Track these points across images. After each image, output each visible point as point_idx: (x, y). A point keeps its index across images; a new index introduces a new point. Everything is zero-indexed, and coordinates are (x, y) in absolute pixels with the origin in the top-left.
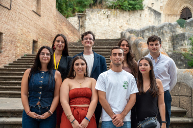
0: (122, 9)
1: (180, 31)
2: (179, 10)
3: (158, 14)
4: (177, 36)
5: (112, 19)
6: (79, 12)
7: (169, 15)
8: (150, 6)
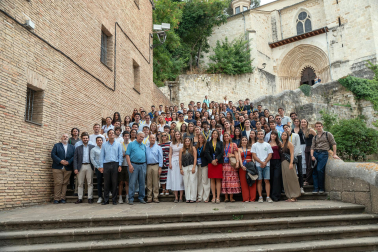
0: (226, 73)
1: (304, 101)
2: (298, 71)
3: (271, 77)
4: (301, 108)
5: (213, 86)
6: (169, 79)
7: (286, 78)
8: (261, 67)
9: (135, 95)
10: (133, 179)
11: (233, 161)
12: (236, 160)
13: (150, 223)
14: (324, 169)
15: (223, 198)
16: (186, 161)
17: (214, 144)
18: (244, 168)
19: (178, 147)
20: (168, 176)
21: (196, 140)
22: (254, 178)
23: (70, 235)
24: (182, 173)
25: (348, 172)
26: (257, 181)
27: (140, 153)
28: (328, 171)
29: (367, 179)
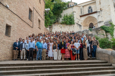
0: (67, 24)
1: (90, 33)
2: (88, 24)
3: (80, 26)
4: (89, 35)
5: (63, 28)
6: (49, 26)
7: (85, 26)
8: (77, 23)
9: (39, 29)
10: (38, 53)
11: (68, 48)
12: (69, 48)
13: (43, 65)
14: (96, 51)
15: (65, 59)
16: (54, 48)
17: (63, 43)
18: (72, 50)
19: (52, 44)
20: (49, 52)
21: (57, 42)
22: (75, 53)
23: (19, 68)
24: (53, 52)
25: (103, 52)
26: (76, 54)
27: (40, 45)
28: (97, 51)
29: (108, 53)
